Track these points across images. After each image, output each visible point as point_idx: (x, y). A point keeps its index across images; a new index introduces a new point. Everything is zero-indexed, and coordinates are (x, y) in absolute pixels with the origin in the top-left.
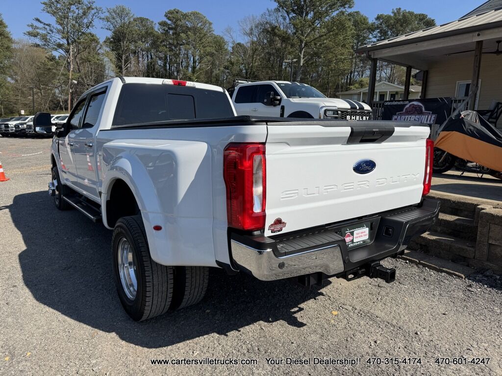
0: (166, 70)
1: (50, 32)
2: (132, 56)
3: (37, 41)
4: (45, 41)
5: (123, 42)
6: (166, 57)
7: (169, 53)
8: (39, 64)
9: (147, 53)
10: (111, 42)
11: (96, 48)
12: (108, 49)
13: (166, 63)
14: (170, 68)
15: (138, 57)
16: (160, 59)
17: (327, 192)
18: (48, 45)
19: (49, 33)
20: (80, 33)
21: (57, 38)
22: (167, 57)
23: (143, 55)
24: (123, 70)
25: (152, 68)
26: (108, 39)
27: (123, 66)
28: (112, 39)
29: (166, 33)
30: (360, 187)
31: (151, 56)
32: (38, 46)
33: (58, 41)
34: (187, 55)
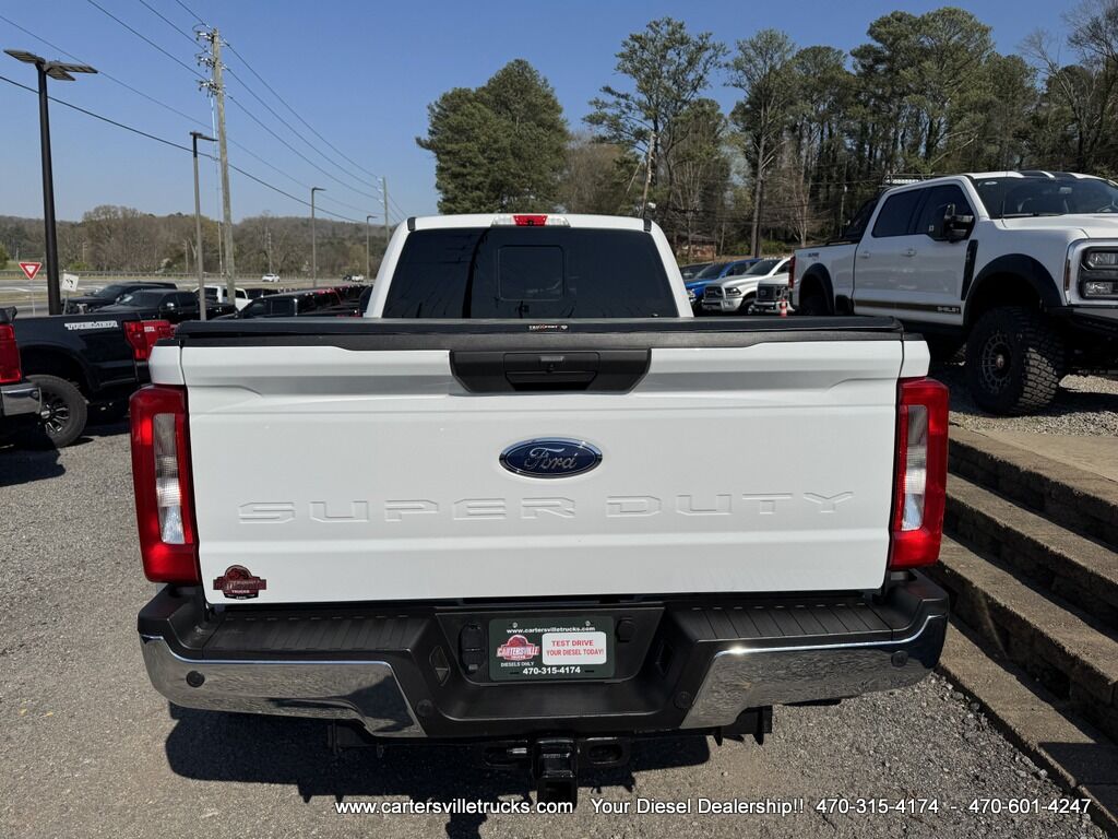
0: (861, 159)
1: (626, 110)
2: (786, 138)
3: (603, 131)
4: (616, 130)
5: (765, 110)
6: (865, 129)
7: (870, 118)
8: (600, 176)
9: (822, 123)
10: (746, 112)
11: (715, 129)
12: (737, 129)
13: (862, 144)
14: (871, 152)
15: (801, 137)
16: (851, 134)
17: (400, 517)
18: (621, 136)
19: (624, 113)
20: (679, 104)
21: (638, 120)
22: (867, 129)
23: (811, 131)
24: (760, 169)
25: (829, 156)
26: (740, 106)
27: (760, 161)
28: (748, 106)
29: (869, 71)
30: (536, 514)
31: (830, 131)
32: (602, 140)
33: (639, 125)
34: (918, 118)
